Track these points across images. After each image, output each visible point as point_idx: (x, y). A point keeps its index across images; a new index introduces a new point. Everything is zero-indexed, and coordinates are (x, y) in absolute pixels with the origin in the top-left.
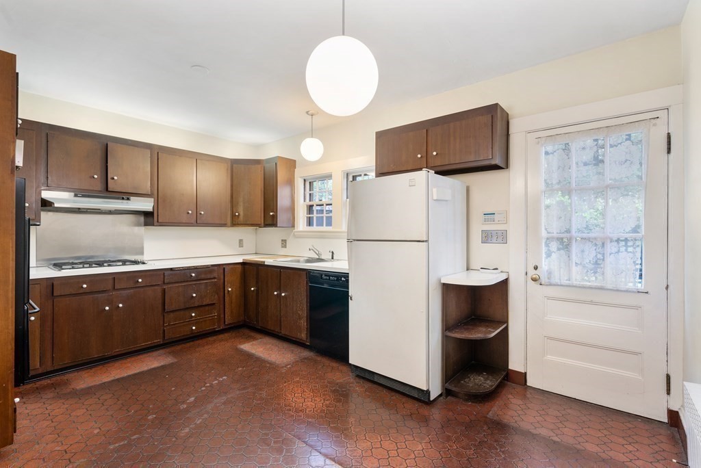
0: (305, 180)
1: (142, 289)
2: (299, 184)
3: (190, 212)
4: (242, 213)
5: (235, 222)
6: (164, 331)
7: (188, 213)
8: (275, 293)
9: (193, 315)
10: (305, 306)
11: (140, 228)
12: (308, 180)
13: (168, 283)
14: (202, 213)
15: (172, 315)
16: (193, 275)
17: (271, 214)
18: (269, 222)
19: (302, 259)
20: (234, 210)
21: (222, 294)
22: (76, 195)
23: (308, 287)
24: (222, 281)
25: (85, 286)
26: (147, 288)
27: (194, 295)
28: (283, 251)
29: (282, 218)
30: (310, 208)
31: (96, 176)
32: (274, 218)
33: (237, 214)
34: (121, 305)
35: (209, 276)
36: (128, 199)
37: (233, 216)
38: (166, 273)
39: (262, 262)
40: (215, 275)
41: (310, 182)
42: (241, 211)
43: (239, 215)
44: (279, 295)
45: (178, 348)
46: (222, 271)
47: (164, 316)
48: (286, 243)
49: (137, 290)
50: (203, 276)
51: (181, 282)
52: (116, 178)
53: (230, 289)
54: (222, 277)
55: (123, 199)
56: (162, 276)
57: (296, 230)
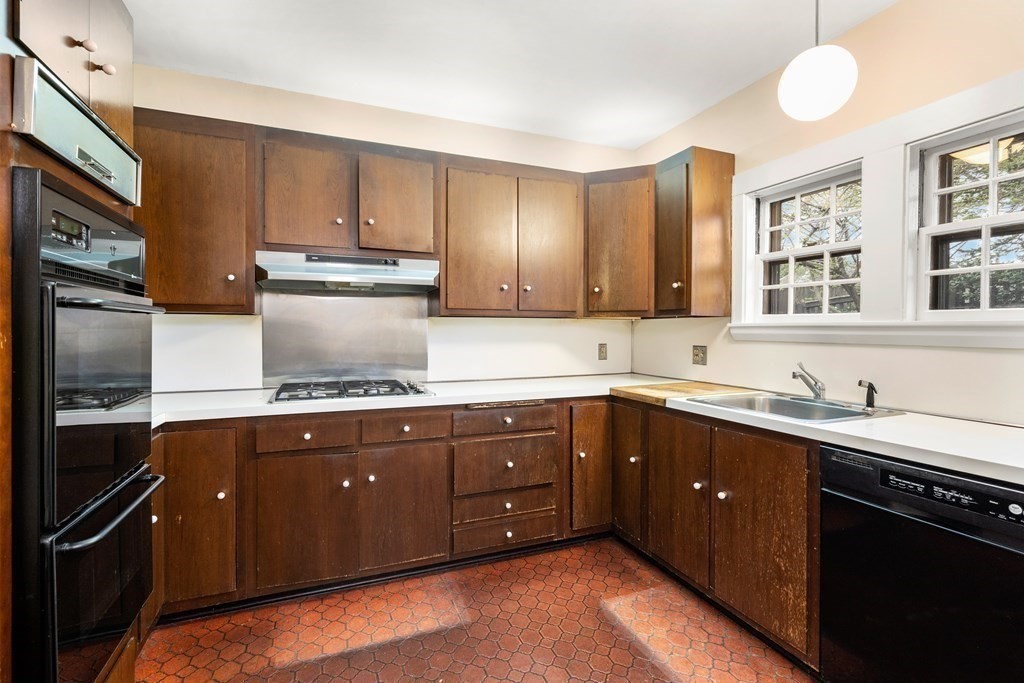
0: (758, 201)
1: (412, 447)
2: (743, 210)
3: (505, 287)
4: (606, 288)
5: (593, 308)
6: (452, 535)
7: (502, 289)
8: (697, 486)
9: (509, 506)
10: (802, 550)
11: (421, 320)
12: (766, 198)
13: (461, 436)
14: (529, 288)
15: (467, 503)
16: (509, 420)
17: (675, 285)
18: (671, 304)
19: (761, 397)
20: (591, 282)
21: (566, 463)
22: (309, 259)
23: (817, 497)
24: (566, 435)
25: (308, 436)
26: (421, 445)
27: (510, 464)
28: (698, 373)
29: (702, 292)
30: (773, 269)
31: (340, 221)
32: (684, 295)
33: (597, 290)
34: (372, 478)
35: (539, 424)
36: (395, 263)
37: (589, 294)
38: (458, 414)
39: (658, 400)
40: (553, 421)
41: (772, 205)
42: (604, 283)
43: (601, 292)
44: (708, 494)
45: (480, 572)
46: (566, 413)
47: (452, 504)
48: (705, 353)
49: (403, 446)
50: (528, 423)
51: (486, 434)
52: (371, 221)
53: (583, 455)
54: (567, 426)
55: (386, 263)
56: (449, 421)
57: (735, 322)
